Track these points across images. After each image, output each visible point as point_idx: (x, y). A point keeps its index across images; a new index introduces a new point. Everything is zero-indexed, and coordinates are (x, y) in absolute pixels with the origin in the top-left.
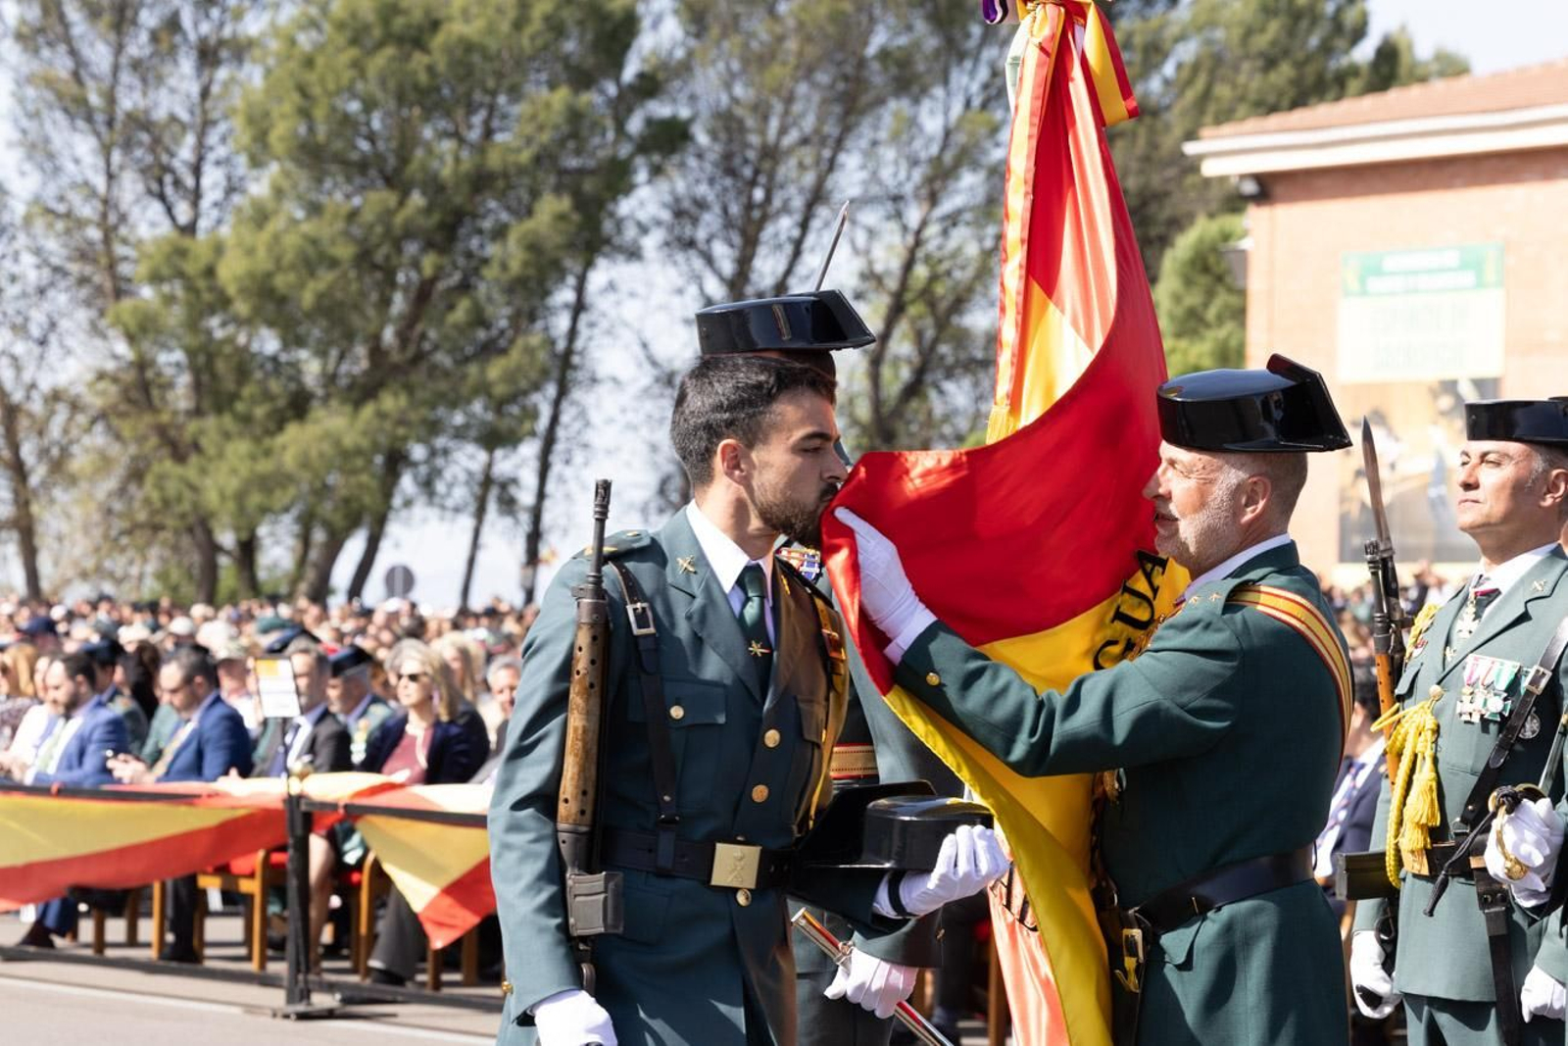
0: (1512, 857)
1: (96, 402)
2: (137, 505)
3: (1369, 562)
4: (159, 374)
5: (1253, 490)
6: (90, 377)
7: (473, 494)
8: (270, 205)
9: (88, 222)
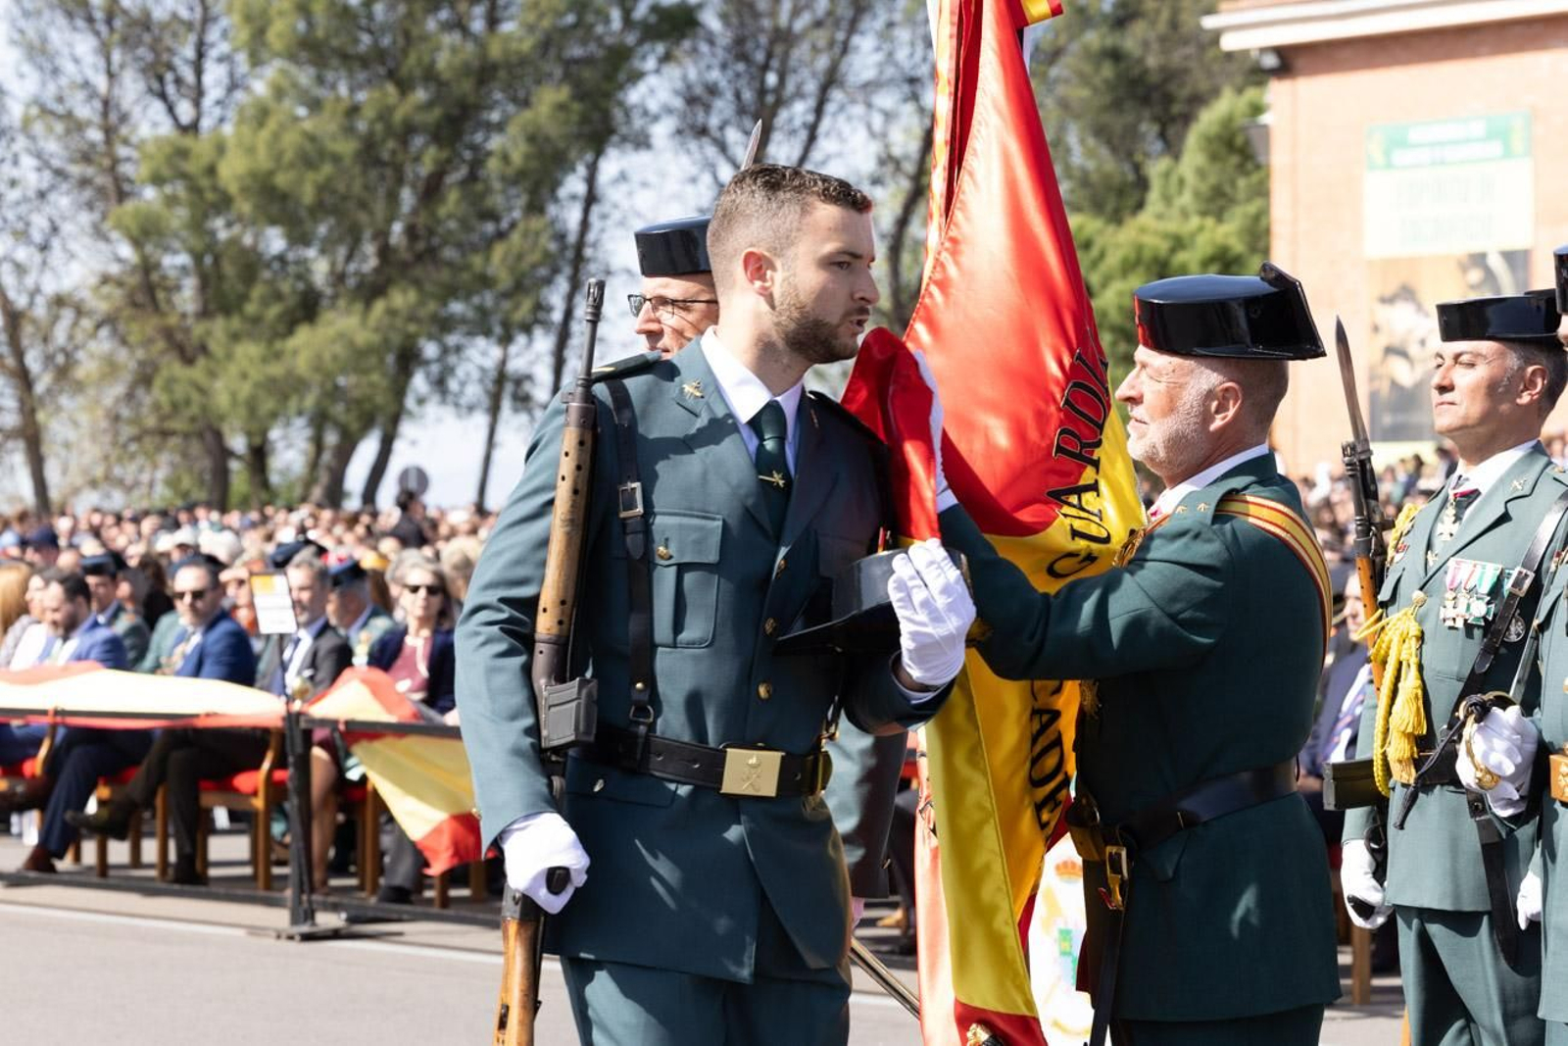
0: (1482, 766)
1: (102, 307)
2: (145, 410)
3: (1347, 465)
4: (164, 277)
5: (1223, 396)
6: (93, 281)
7: (487, 392)
8: (272, 104)
9: (89, 123)
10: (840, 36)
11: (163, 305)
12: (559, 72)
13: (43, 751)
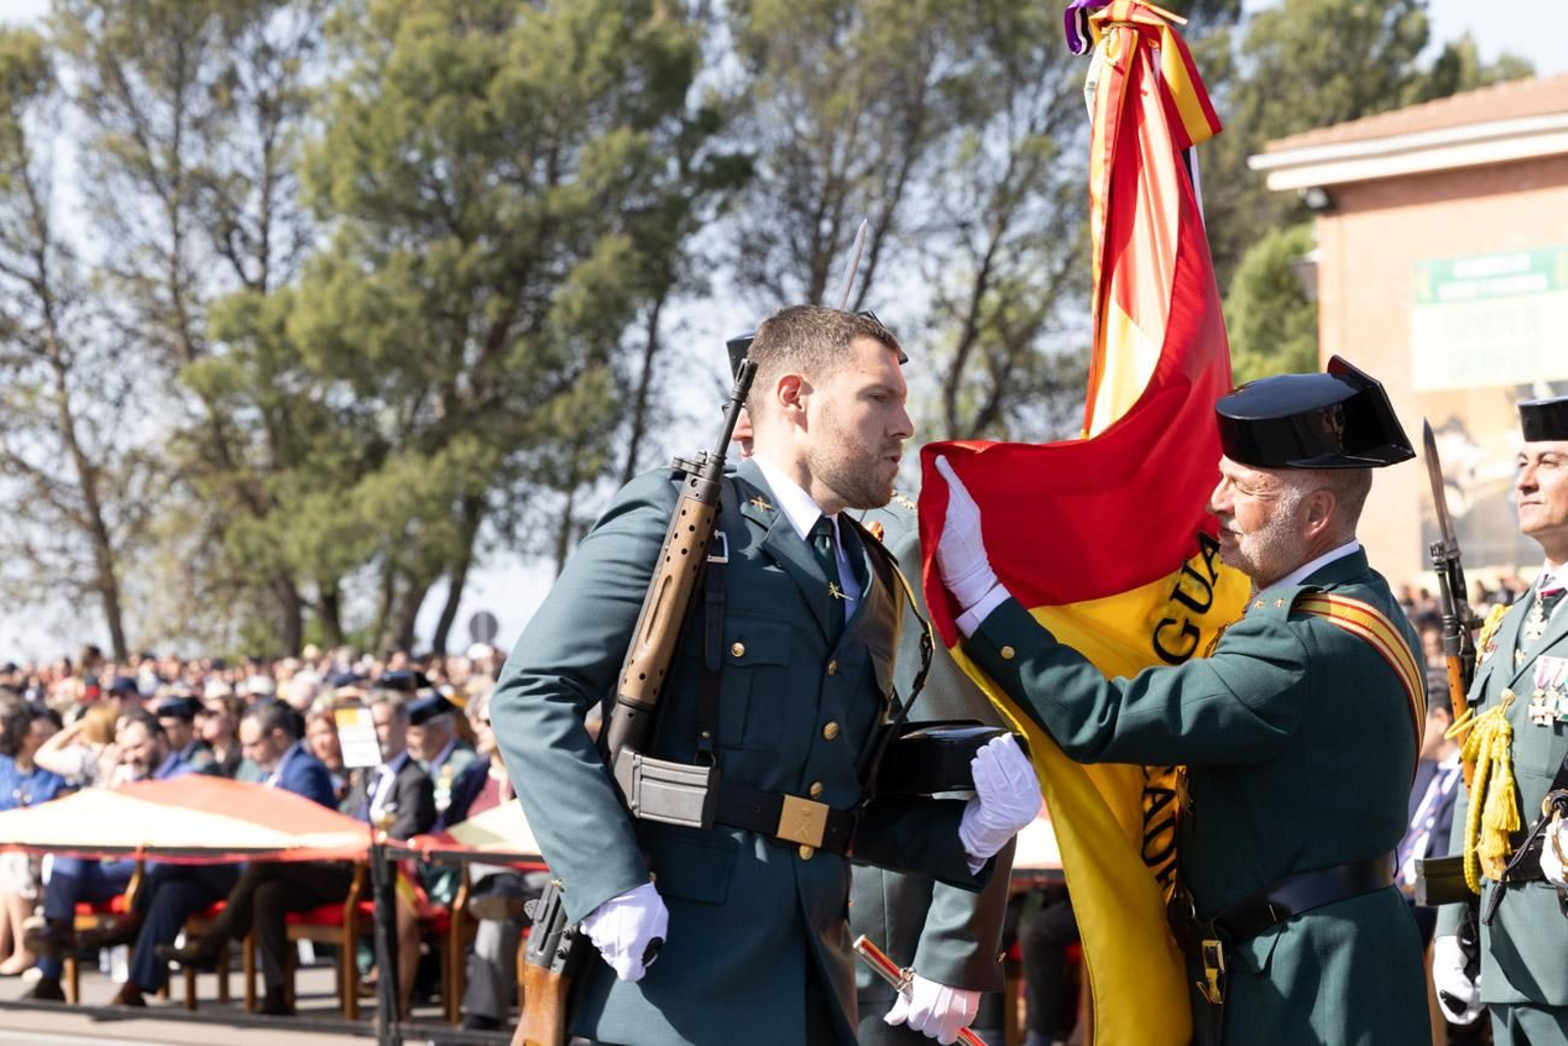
1: (174, 462)
2: (220, 561)
3: (1436, 564)
4: (236, 431)
5: (1317, 505)
6: (167, 436)
7: (555, 538)
8: (338, 261)
9: (155, 283)
10: (893, 182)
11: (234, 459)
12: (618, 224)
13: (132, 888)
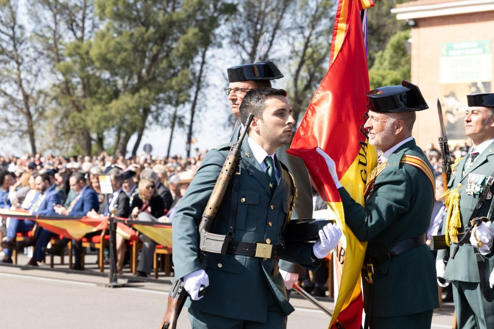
0: (479, 240)
1: (53, 94)
2: (66, 125)
3: (440, 144)
4: (72, 85)
5: (399, 124)
6: (51, 86)
7: (171, 121)
8: (106, 33)
9: (50, 38)
10: (280, 14)
11: (72, 94)
12: (194, 24)
